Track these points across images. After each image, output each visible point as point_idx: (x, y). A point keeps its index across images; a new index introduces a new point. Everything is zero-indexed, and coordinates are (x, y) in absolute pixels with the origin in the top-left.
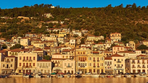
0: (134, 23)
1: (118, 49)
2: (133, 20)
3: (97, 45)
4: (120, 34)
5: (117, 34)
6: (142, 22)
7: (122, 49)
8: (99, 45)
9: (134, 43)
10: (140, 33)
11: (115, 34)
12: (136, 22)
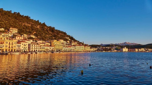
0: (22, 24)
1: (20, 38)
2: (21, 22)
3: (4, 34)
4: (17, 29)
5: (15, 29)
6: (26, 24)
7: (22, 38)
8: (5, 34)
9: (27, 36)
10: (28, 30)
11: (14, 29)
12: (23, 24)
